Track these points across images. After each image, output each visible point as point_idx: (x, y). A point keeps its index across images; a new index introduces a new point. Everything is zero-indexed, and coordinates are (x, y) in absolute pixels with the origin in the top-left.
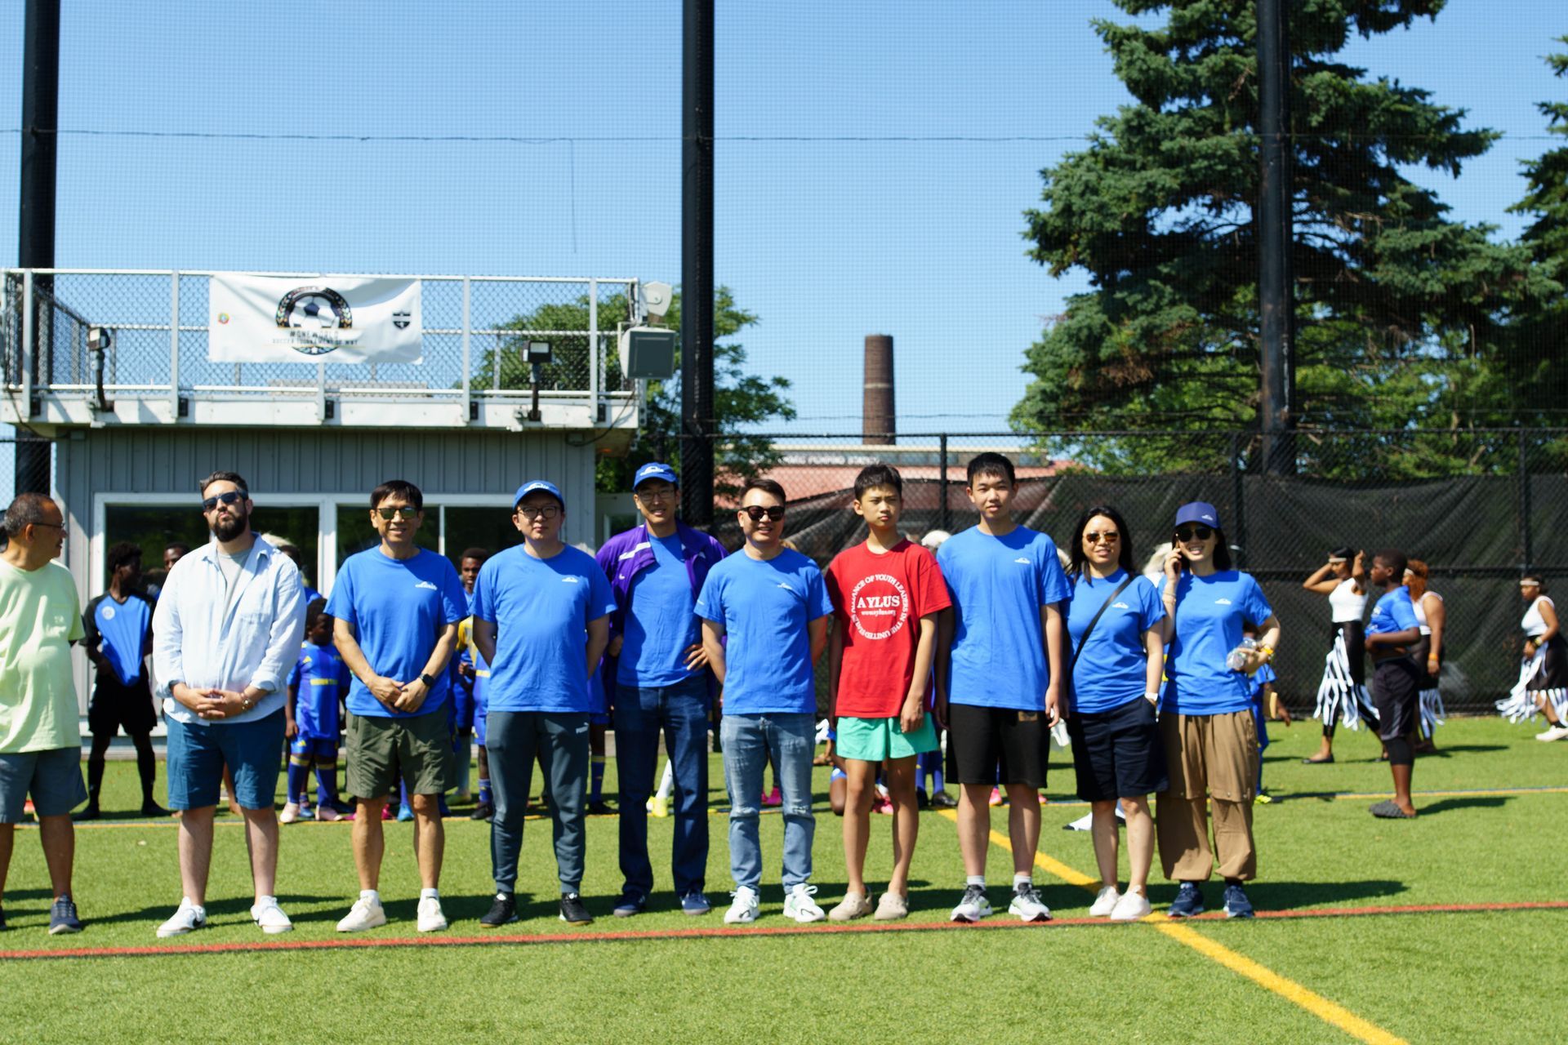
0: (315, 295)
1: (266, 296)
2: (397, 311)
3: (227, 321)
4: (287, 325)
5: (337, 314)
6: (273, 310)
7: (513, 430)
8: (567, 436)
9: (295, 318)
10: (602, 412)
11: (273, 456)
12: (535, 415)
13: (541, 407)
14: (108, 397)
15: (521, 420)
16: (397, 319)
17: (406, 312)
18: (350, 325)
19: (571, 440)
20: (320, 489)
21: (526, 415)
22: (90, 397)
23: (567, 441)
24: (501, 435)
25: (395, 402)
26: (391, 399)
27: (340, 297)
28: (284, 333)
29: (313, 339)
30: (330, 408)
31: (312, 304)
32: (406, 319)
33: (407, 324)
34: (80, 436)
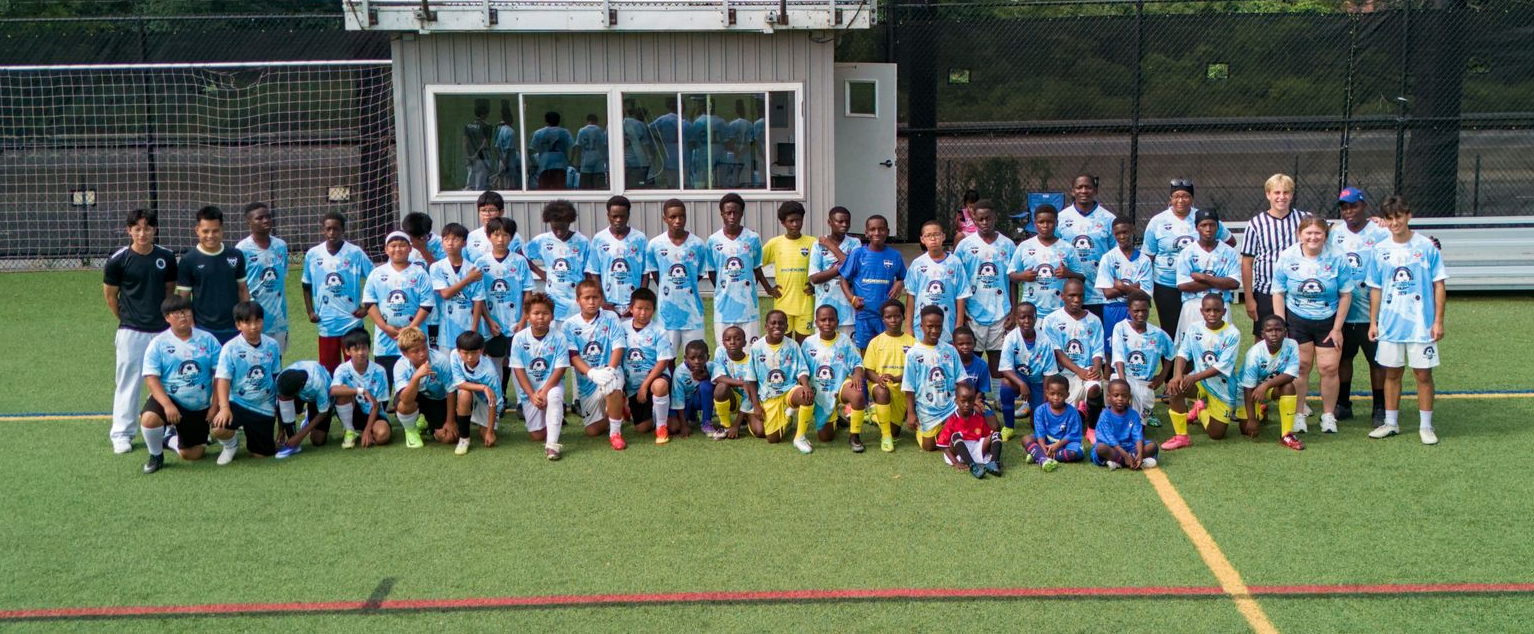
7: (765, 32)
8: (810, 35)
10: (839, 15)
12: (784, 19)
13: (789, 13)
14: (431, 9)
15: (772, 24)
19: (813, 36)
20: (608, 81)
21: (775, 20)
22: (417, 8)
23: (810, 38)
24: (756, 35)
25: (667, 10)
26: (663, 8)
30: (613, 16)
34: (411, 37)
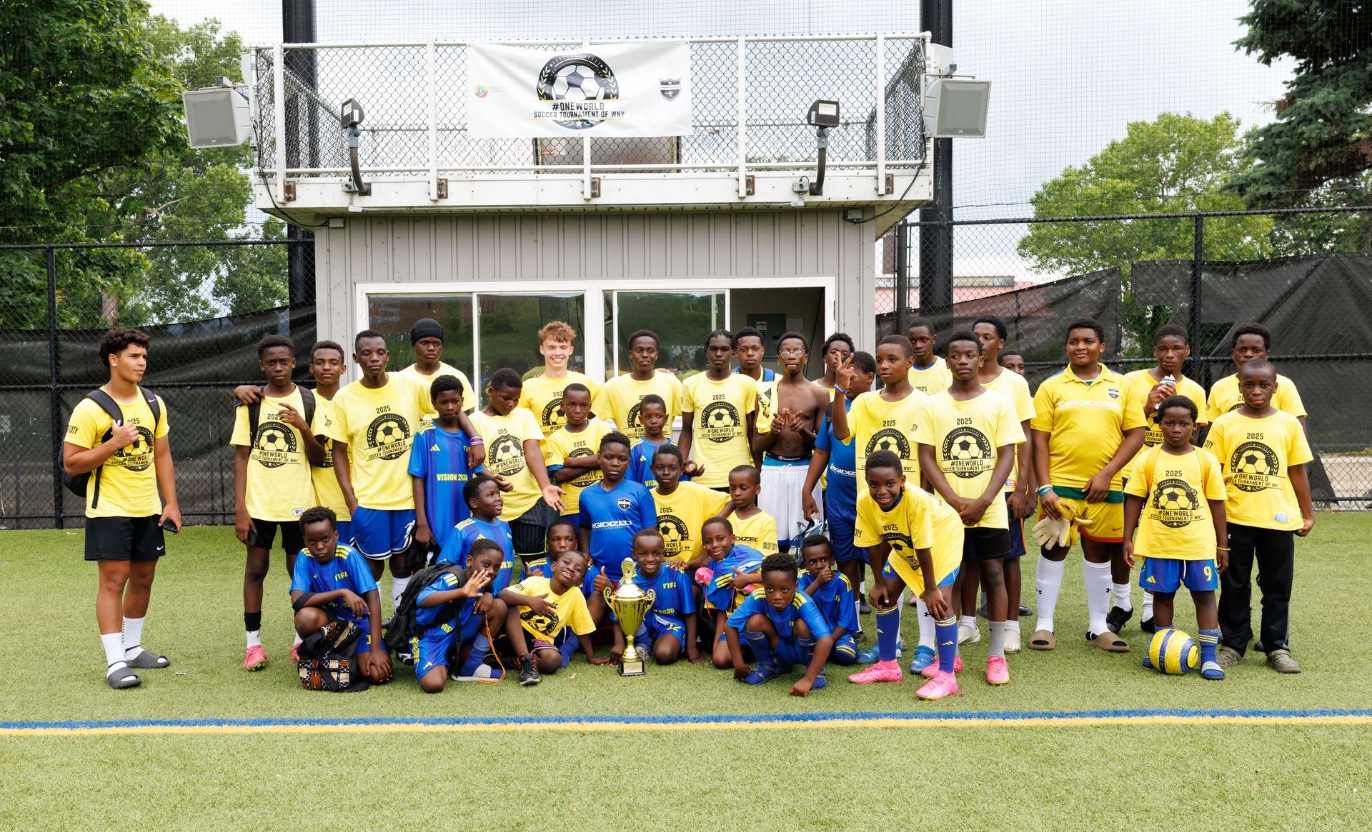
0: (578, 63)
1: (527, 67)
2: (665, 79)
3: (485, 95)
4: (549, 97)
5: (601, 85)
6: (534, 81)
7: (793, 205)
9: (557, 90)
10: (890, 183)
11: (536, 241)
12: (817, 188)
13: (824, 179)
14: (365, 179)
15: (802, 194)
16: (665, 88)
17: (675, 79)
18: (616, 96)
19: (850, 217)
20: (585, 275)
21: (806, 188)
22: (346, 179)
23: (845, 218)
25: (665, 178)
26: (661, 175)
27: (605, 65)
28: (546, 106)
29: (578, 112)
31: (575, 74)
32: (675, 87)
33: (676, 93)
34: (339, 217)
